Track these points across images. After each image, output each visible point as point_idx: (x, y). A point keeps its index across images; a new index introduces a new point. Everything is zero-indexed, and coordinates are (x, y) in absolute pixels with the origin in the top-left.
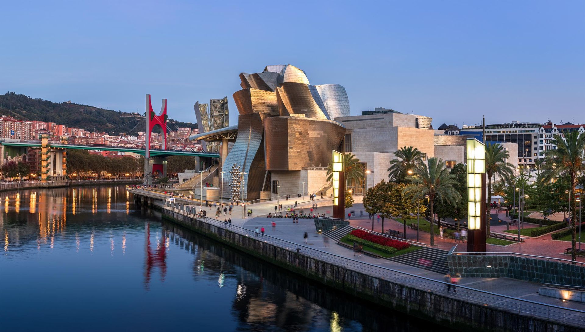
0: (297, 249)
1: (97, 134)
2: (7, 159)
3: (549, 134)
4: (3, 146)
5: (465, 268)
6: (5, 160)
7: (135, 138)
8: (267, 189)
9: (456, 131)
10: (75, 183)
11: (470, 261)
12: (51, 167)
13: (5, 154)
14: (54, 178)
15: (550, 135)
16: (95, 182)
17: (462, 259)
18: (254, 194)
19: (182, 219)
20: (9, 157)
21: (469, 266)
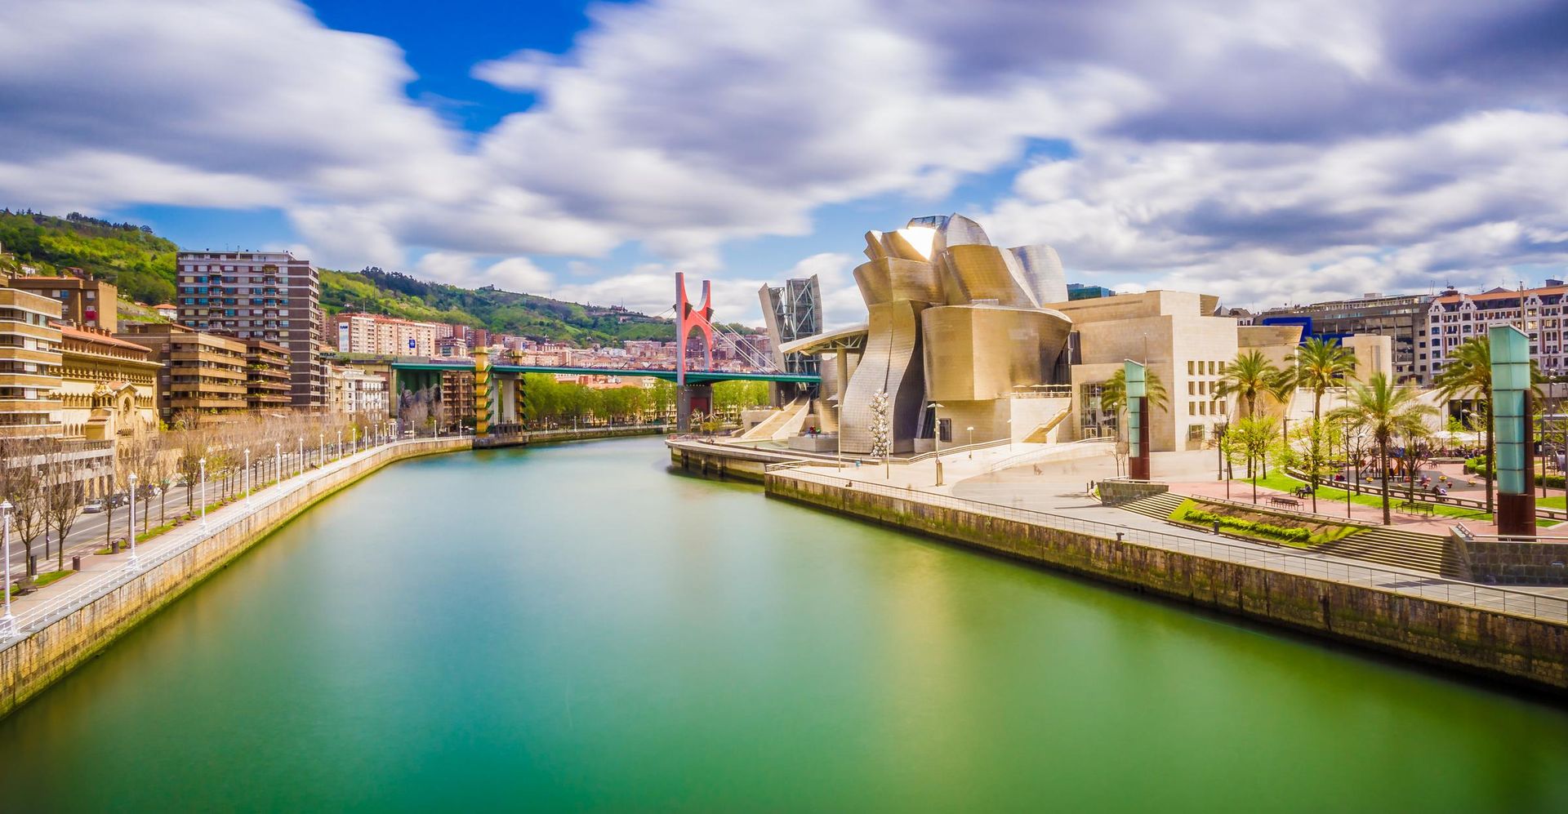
0: (1117, 534)
1: (551, 346)
2: (403, 395)
3: (1452, 314)
4: (395, 371)
5: (1506, 565)
6: (399, 397)
7: (623, 353)
8: (928, 433)
9: (1248, 319)
10: (537, 436)
11: (1516, 552)
12: (495, 407)
13: (398, 385)
14: (500, 428)
15: (1455, 317)
16: (575, 433)
17: (1498, 549)
18: (904, 444)
19: (819, 491)
20: (408, 391)
21: (1514, 563)
